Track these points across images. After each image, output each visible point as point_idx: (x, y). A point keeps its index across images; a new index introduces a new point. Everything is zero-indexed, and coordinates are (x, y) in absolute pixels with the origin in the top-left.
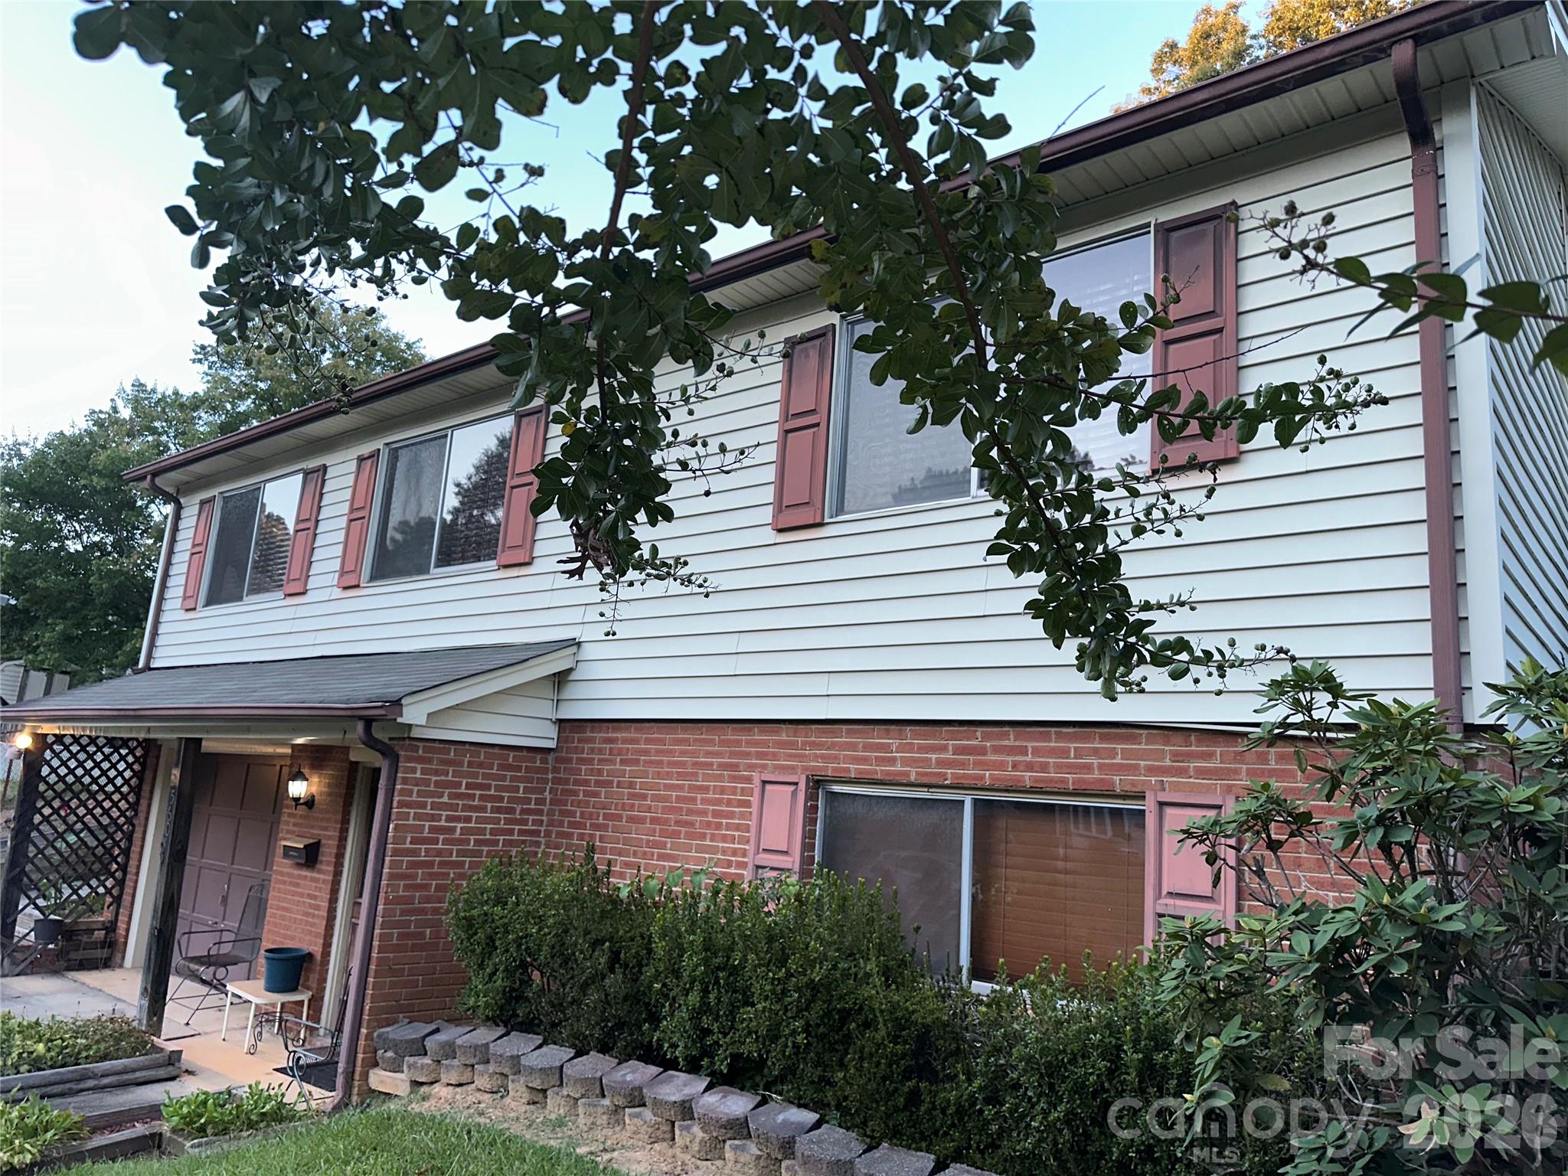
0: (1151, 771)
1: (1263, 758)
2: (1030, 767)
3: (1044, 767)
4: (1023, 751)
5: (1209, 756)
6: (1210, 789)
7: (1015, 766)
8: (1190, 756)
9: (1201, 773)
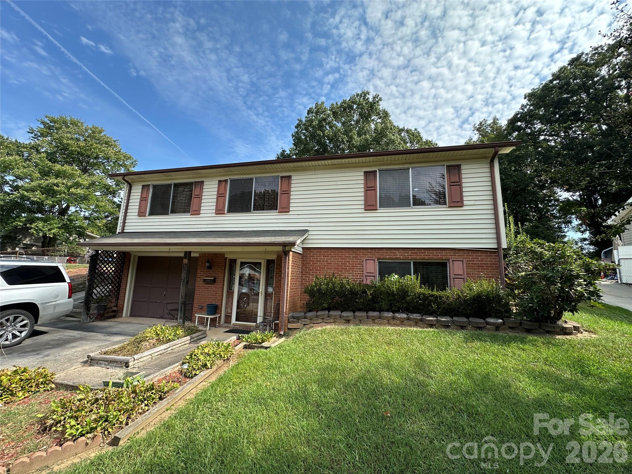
0: (450, 256)
1: (469, 253)
2: (427, 255)
3: (430, 256)
4: (425, 253)
5: (460, 253)
6: (460, 258)
7: (424, 256)
8: (456, 253)
9: (458, 256)
